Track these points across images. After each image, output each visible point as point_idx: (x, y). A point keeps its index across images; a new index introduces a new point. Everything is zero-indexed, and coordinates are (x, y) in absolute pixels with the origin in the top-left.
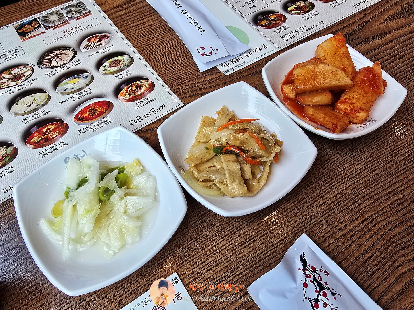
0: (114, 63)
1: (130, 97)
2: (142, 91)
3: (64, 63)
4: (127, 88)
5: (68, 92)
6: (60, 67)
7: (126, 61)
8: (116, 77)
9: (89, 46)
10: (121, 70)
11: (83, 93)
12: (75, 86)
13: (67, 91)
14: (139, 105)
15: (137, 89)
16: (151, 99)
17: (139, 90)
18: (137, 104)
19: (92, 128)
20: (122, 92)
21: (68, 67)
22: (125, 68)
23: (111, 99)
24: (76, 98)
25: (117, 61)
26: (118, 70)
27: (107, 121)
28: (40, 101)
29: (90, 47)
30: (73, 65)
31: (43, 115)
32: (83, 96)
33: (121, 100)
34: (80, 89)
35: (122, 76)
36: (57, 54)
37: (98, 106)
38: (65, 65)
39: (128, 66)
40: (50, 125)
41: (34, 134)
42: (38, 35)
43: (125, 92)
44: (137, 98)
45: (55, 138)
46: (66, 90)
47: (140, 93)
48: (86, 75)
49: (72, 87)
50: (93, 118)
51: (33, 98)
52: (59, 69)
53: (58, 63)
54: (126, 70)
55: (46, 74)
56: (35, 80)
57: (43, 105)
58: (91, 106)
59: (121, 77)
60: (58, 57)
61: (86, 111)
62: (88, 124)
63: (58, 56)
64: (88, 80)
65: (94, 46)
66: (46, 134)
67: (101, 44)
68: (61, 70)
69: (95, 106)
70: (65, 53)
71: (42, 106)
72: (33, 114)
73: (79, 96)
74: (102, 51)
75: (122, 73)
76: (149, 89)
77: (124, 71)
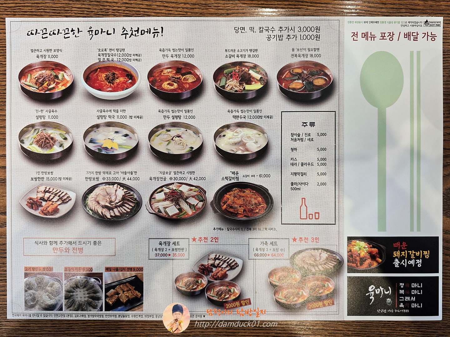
0: (48, 143)
1: (59, 73)
2: (40, 72)
3: (108, 186)
4: (54, 90)
5: (125, 130)
6: (116, 181)
7: (30, 138)
8: (56, 117)
9: (61, 198)
10: (45, 125)
11: (110, 117)
12: (112, 135)
13: (126, 132)
14: (56, 53)
15: (43, 81)
16: (37, 53)
17: (42, 77)
18: (56, 56)
19: (123, 55)
20: (64, 88)
21: (106, 176)
22: (39, 126)
23: (82, 85)
24: (120, 114)
25: (42, 145)
26: (49, 127)
27: (103, 54)
28: (163, 135)
29: (61, 196)
30: (98, 176)
31: (169, 112)
32: (111, 111)
33: (71, 76)
34: (109, 125)
35: (49, 114)
36: (109, 209)
37: (102, 83)
38: (109, 181)
39: (32, 126)
40: (167, 90)
41: (189, 88)
42: (117, 269)
43: (61, 84)
44: (51, 66)
45: (169, 66)
46: (126, 135)
47: (44, 72)
48: (91, 146)
49: (117, 135)
50: (115, 68)
51: (170, 147)
52: (119, 180)
53: (116, 191)
54: (40, 120)
55: (138, 179)
56: (155, 178)
57: (162, 126)
58: (109, 89)
59: (52, 114)
60: (111, 202)
61: (118, 84)
62: (126, 64)
63: (110, 205)
64: (92, 135)
65: (56, 194)
66: (176, 78)
67: (45, 192)
68: (116, 176)
69: (105, 86)
70: (98, 206)
71: (164, 126)
72: (178, 120)
73: (116, 114)
74: (50, 176)
75: (47, 120)
76: (30, 71)
77: (43, 120)
